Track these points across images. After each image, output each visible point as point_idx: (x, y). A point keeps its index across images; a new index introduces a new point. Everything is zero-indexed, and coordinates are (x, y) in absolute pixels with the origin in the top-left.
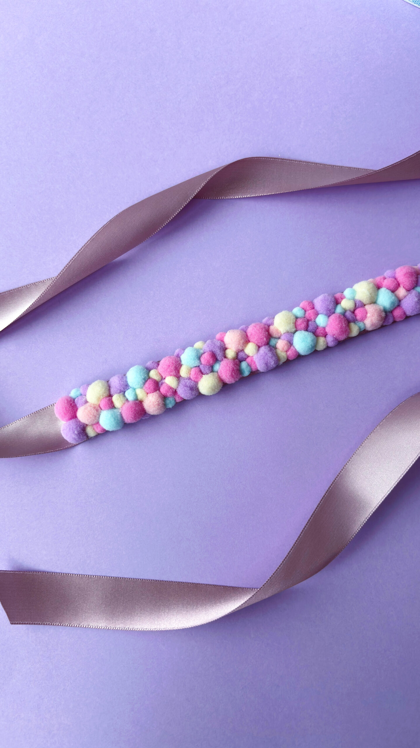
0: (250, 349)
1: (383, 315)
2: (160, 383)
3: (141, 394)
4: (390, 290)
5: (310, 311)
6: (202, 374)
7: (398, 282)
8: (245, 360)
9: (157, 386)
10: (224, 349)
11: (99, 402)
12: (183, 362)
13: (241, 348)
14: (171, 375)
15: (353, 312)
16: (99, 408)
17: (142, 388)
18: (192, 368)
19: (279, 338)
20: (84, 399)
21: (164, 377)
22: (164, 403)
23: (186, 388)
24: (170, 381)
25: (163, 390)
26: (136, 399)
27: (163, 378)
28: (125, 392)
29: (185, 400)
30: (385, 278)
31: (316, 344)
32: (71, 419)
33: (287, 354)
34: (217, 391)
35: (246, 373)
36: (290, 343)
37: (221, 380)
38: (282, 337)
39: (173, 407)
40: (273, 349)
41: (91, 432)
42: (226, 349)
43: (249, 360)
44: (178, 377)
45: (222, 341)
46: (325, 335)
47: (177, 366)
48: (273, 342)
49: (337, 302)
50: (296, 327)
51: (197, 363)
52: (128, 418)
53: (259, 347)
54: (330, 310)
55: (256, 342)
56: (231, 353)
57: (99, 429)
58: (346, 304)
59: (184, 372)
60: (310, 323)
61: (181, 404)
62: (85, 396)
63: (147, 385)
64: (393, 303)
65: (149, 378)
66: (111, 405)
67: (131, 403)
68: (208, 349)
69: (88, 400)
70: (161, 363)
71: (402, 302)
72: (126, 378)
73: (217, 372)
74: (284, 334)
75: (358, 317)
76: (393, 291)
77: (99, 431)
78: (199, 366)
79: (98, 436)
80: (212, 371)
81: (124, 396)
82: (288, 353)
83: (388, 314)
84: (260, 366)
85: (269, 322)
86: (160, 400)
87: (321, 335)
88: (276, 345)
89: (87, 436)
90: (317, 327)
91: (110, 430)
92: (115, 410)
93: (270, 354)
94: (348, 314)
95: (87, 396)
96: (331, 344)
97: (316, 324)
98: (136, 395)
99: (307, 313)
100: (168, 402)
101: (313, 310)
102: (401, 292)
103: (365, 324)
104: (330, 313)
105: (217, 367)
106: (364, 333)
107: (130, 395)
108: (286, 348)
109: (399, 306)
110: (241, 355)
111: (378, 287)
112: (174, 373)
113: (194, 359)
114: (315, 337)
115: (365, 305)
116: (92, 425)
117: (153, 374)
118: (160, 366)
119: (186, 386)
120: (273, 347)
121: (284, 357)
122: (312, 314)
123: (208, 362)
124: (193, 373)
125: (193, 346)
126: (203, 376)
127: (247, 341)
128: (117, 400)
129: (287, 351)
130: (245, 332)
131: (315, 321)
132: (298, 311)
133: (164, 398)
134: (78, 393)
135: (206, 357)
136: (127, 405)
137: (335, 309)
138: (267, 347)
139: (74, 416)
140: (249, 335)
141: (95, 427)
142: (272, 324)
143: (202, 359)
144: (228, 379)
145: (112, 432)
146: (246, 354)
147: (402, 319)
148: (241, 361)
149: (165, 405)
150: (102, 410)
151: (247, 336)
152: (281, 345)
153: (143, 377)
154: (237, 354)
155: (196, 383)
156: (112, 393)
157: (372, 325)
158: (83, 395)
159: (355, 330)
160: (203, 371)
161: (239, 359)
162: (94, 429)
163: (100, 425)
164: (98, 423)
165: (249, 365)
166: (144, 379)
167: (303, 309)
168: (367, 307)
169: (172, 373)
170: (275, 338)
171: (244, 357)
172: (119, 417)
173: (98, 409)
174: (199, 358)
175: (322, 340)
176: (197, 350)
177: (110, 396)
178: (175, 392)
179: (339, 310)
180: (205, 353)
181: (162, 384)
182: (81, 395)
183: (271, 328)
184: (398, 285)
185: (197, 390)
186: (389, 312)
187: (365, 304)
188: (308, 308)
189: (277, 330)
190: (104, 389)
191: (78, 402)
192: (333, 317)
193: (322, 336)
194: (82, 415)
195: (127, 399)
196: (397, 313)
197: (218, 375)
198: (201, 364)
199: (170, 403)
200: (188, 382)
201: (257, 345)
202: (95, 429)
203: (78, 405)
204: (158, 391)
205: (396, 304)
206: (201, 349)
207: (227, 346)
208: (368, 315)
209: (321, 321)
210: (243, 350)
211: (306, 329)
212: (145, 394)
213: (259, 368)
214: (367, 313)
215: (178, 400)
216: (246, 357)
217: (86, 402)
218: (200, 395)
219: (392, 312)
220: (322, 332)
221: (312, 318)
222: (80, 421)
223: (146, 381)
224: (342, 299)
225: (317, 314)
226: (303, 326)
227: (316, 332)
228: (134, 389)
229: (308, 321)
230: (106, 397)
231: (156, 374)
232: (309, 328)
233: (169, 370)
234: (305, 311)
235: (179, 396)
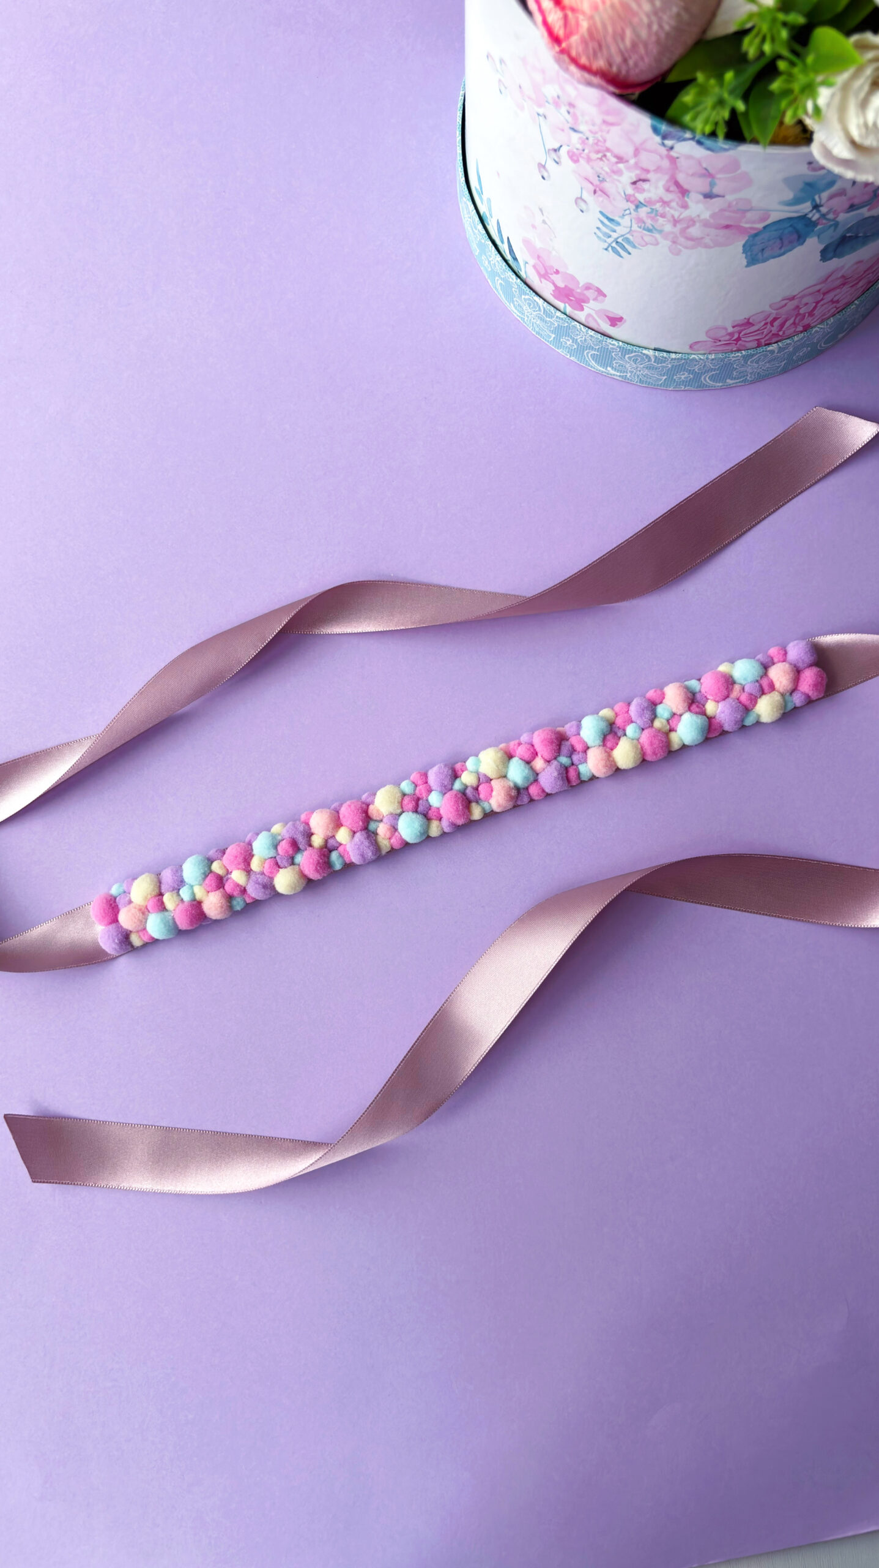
0: (342, 836)
1: (514, 793)
2: (225, 879)
3: (199, 893)
4: (524, 760)
5: (421, 787)
6: (279, 867)
7: (535, 750)
8: (336, 849)
9: (220, 882)
10: (309, 835)
11: (146, 903)
12: (255, 852)
13: (330, 834)
14: (239, 869)
15: (476, 789)
16: (146, 910)
17: (201, 885)
18: (266, 860)
19: (381, 821)
20: (127, 899)
21: (230, 871)
22: (229, 904)
23: (257, 886)
24: (238, 876)
25: (228, 887)
26: (194, 899)
27: (228, 872)
28: (179, 890)
29: (257, 900)
30: (520, 744)
31: (427, 828)
32: (111, 923)
33: (390, 842)
34: (299, 889)
35: (338, 866)
36: (394, 829)
37: (303, 875)
38: (384, 820)
39: (242, 909)
40: (372, 836)
41: (136, 940)
42: (312, 834)
43: (341, 849)
44: (248, 871)
45: (307, 824)
46: (440, 819)
47: (247, 857)
48: (372, 826)
49: (455, 776)
50: (402, 808)
51: (272, 853)
52: (183, 925)
53: (354, 833)
54: (445, 786)
55: (350, 827)
56: (317, 841)
57: (146, 937)
58: (467, 779)
59: (255, 865)
60: (421, 802)
61: (254, 905)
62: (129, 893)
63: (207, 881)
64: (526, 778)
65: (211, 872)
66: (162, 907)
67: (186, 903)
68: (287, 836)
69: (133, 900)
70: (228, 851)
71: (540, 776)
72: (182, 871)
73: (299, 865)
74: (387, 815)
75: (482, 796)
76: (528, 763)
77: (146, 939)
78: (275, 857)
79: (145, 945)
80: (293, 863)
81: (178, 895)
82: (392, 841)
83: (522, 791)
84: (355, 859)
85: (368, 800)
86: (223, 901)
87: (434, 818)
88: (376, 830)
89: (132, 946)
90: (430, 807)
91: (160, 938)
92: (166, 914)
93: (366, 843)
94: (469, 792)
95: (131, 894)
96: (447, 830)
97: (429, 803)
98: (193, 894)
99: (418, 788)
100: (234, 903)
101: (425, 785)
102: (539, 763)
103: (490, 804)
104: (446, 789)
105: (299, 858)
106: (490, 815)
107: (185, 894)
108: (388, 835)
109: (536, 781)
110: (331, 842)
111: (510, 756)
112: (242, 866)
113: (269, 849)
114: (425, 820)
115: (491, 780)
116: (138, 932)
117: (216, 867)
118: (225, 856)
119: (257, 883)
120: (373, 833)
121: (386, 845)
122: (423, 791)
123: (287, 852)
124: (267, 865)
125: (269, 830)
126: (280, 870)
127: (338, 824)
128: (169, 900)
129: (390, 839)
130: (338, 812)
131: (427, 800)
132: (406, 786)
133: (230, 898)
134: (121, 890)
135: (284, 846)
136: (181, 906)
137: (453, 784)
138: (363, 832)
139: (115, 920)
140: (341, 816)
141: (141, 934)
142: (373, 802)
143: (279, 848)
144: (313, 875)
145: (163, 941)
146: (337, 842)
147: (541, 798)
148: (330, 851)
149: (230, 907)
150: (149, 912)
151: (339, 817)
152: (382, 830)
153: (202, 871)
154: (326, 841)
155: (272, 879)
156: (163, 891)
157: (499, 806)
158: (127, 892)
159: (477, 813)
160: (279, 864)
161: (327, 850)
162: (140, 937)
163: (147, 932)
164: (145, 929)
165: (341, 856)
166: (204, 873)
167: (414, 783)
168: (493, 783)
169: (240, 866)
170: (376, 821)
171: (336, 845)
172: (171, 922)
173: (144, 912)
174: (276, 847)
175: (435, 824)
176: (274, 837)
177: (161, 895)
178: (244, 891)
179: (457, 786)
180: (284, 840)
181: (227, 880)
182: (125, 892)
183: (371, 807)
184: (535, 754)
185: (273, 888)
186: (524, 789)
187: (491, 778)
188: (419, 782)
189: (378, 811)
190: (152, 887)
191: (120, 902)
192: (448, 795)
193: (436, 820)
194: (126, 919)
195: (182, 899)
196: (534, 791)
197: (300, 869)
198: (278, 854)
199: (238, 904)
200: (260, 878)
201: (351, 830)
202: (142, 936)
203: (120, 906)
204: (221, 890)
205: (532, 779)
206: (279, 834)
207: (313, 830)
208: (494, 793)
209: (435, 799)
210: (334, 836)
211: (416, 810)
212: (205, 893)
213: (354, 861)
214: (492, 791)
215: (248, 901)
216: (338, 846)
217: (130, 902)
218: (277, 895)
219: (527, 789)
220: (435, 814)
221: (424, 795)
222: (121, 927)
223: (206, 876)
224: (463, 771)
225: (430, 791)
226: (411, 806)
227: (427, 815)
228: (192, 887)
229: (418, 799)
230: (156, 896)
231: (220, 867)
232: (419, 809)
233: (236, 862)
234: (416, 786)
235: (249, 896)
